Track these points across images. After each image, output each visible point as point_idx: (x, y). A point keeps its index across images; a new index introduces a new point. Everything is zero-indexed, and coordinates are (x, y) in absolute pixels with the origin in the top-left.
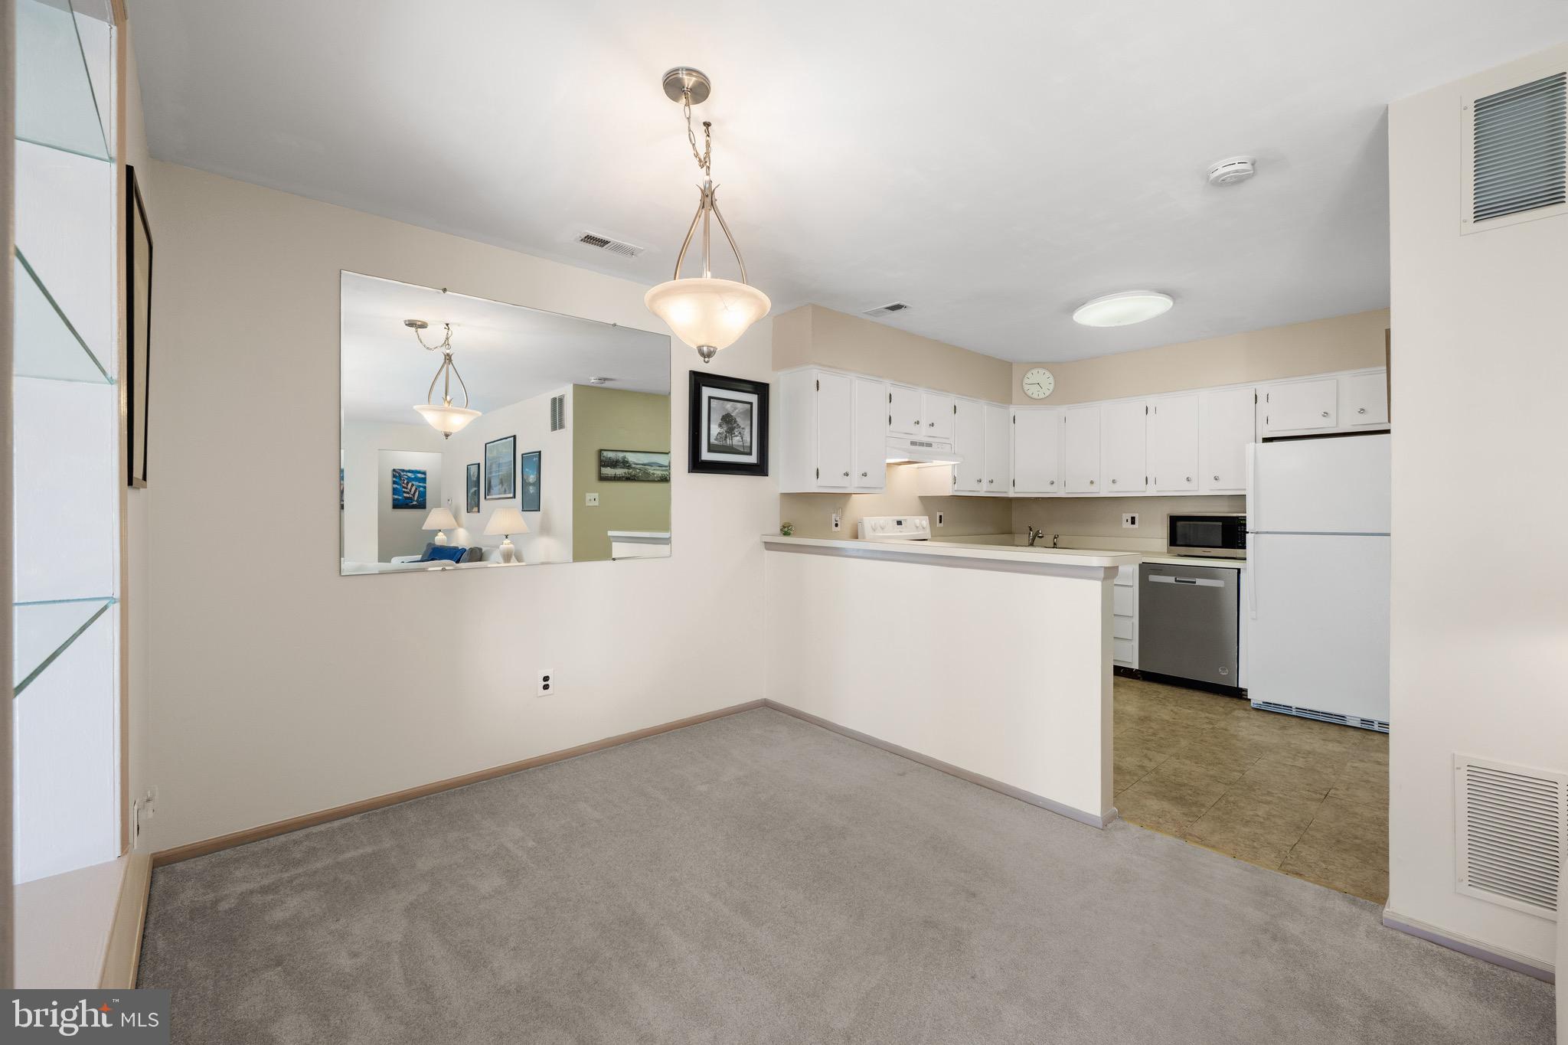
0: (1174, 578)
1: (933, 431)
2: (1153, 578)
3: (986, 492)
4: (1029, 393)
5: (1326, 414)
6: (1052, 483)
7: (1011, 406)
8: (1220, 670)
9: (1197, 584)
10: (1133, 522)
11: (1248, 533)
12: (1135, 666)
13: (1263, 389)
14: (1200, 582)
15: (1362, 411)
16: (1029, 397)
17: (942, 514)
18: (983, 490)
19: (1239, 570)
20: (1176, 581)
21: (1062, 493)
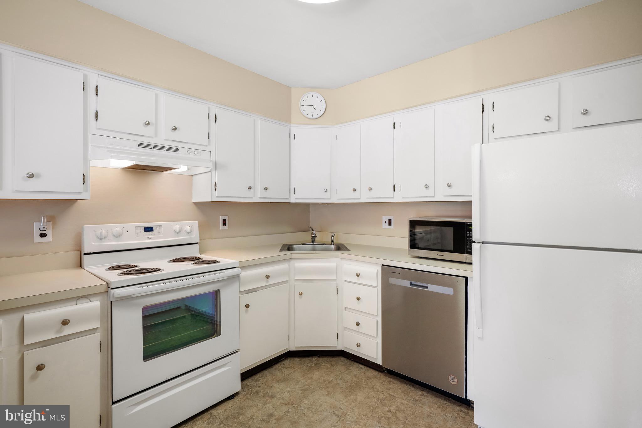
0: (409, 282)
1: (175, 135)
2: (394, 281)
3: (260, 198)
4: (305, 113)
5: (548, 118)
6: (326, 191)
7: (292, 125)
8: (450, 379)
9: (429, 289)
10: (390, 224)
11: (474, 242)
12: (379, 362)
13: (489, 98)
14: (432, 288)
15: (585, 112)
16: (305, 117)
17: (226, 218)
18: (258, 197)
19: (467, 279)
20: (411, 284)
21: (334, 200)
